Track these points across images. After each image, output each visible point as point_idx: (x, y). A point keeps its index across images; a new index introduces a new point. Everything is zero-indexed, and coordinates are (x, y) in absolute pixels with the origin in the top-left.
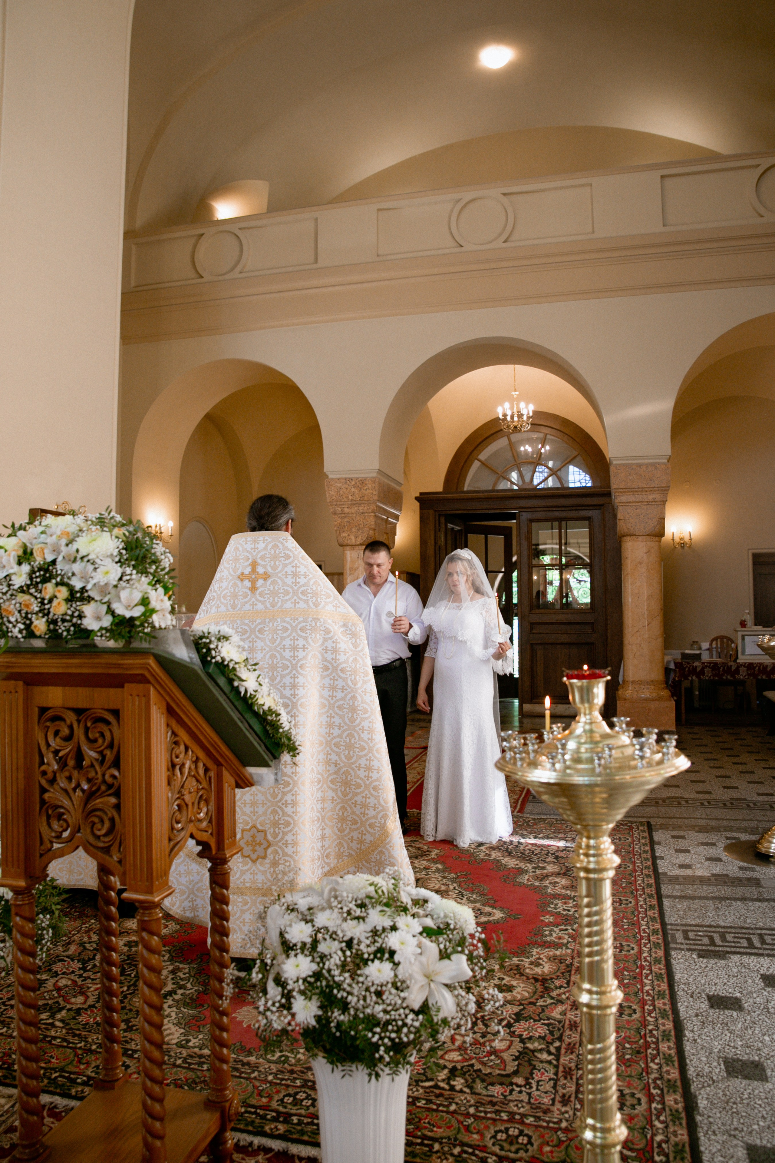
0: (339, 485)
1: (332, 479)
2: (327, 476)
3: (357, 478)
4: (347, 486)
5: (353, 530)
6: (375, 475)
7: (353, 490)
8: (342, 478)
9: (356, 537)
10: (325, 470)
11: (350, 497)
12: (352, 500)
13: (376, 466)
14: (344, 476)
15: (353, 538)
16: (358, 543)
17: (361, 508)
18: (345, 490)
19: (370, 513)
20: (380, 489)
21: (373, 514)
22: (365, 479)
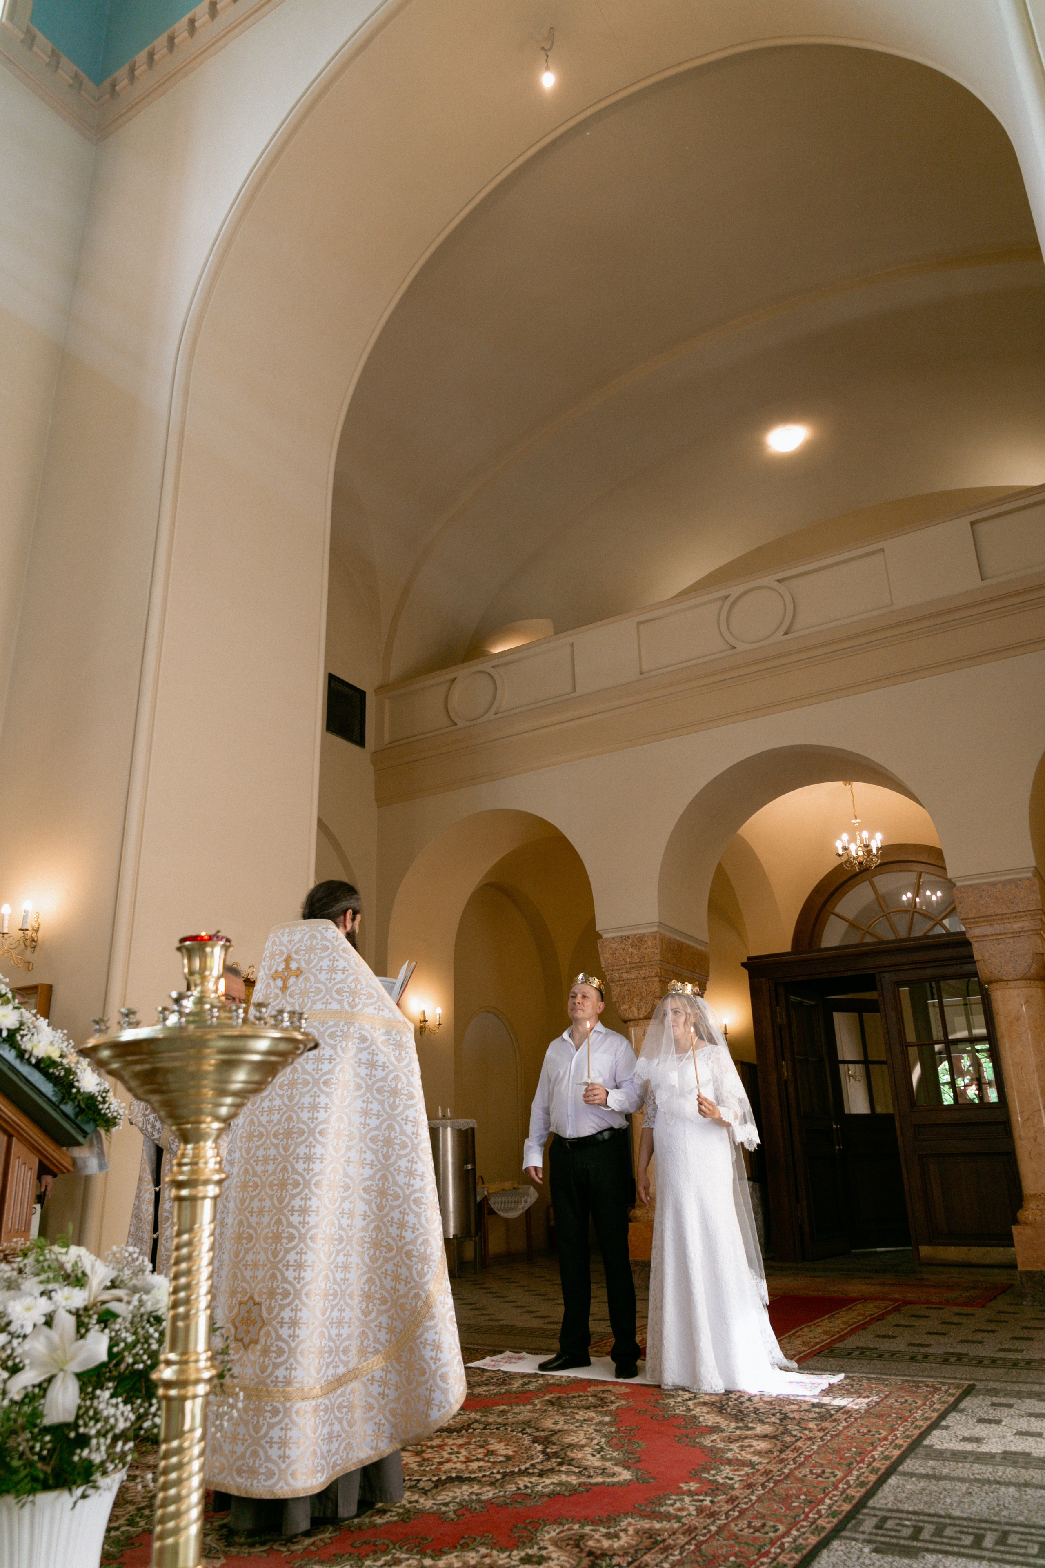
0: (615, 945)
1: (606, 939)
2: (600, 937)
3: (635, 935)
4: (623, 946)
5: (635, 1000)
6: (655, 929)
7: (630, 950)
8: (618, 937)
9: (639, 1009)
10: (597, 929)
11: (628, 960)
12: (630, 963)
13: (656, 918)
14: (621, 934)
15: (635, 1010)
16: (641, 1016)
17: (642, 972)
18: (621, 951)
19: (653, 977)
20: (665, 947)
21: (656, 979)
22: (644, 935)
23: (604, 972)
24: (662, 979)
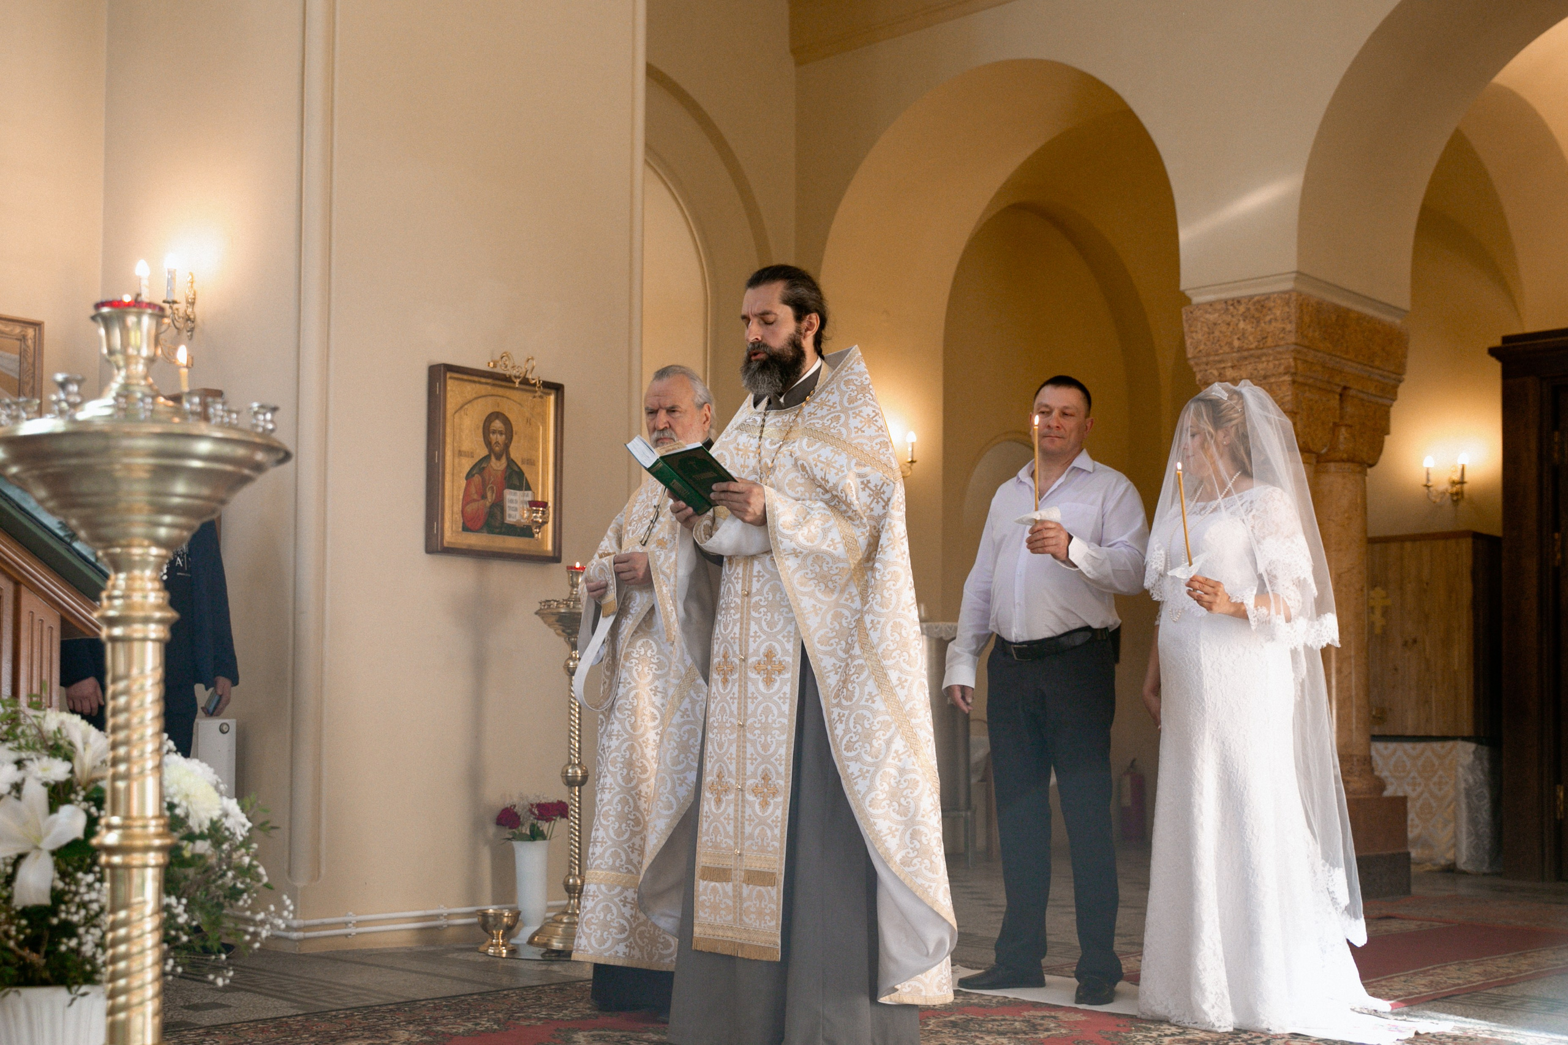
0: (1212, 317)
1: (1198, 306)
2: (1187, 301)
3: (1251, 298)
4: (1228, 318)
6: (1289, 285)
7: (1242, 325)
8: (1219, 301)
10: (1183, 287)
11: (1236, 343)
12: (1240, 349)
13: (1292, 265)
14: (1224, 296)
17: (1260, 366)
18: (1224, 328)
19: (1280, 375)
20: (1307, 319)
21: (1287, 378)
22: (1268, 297)
23: (1190, 368)
24: (1300, 379)
